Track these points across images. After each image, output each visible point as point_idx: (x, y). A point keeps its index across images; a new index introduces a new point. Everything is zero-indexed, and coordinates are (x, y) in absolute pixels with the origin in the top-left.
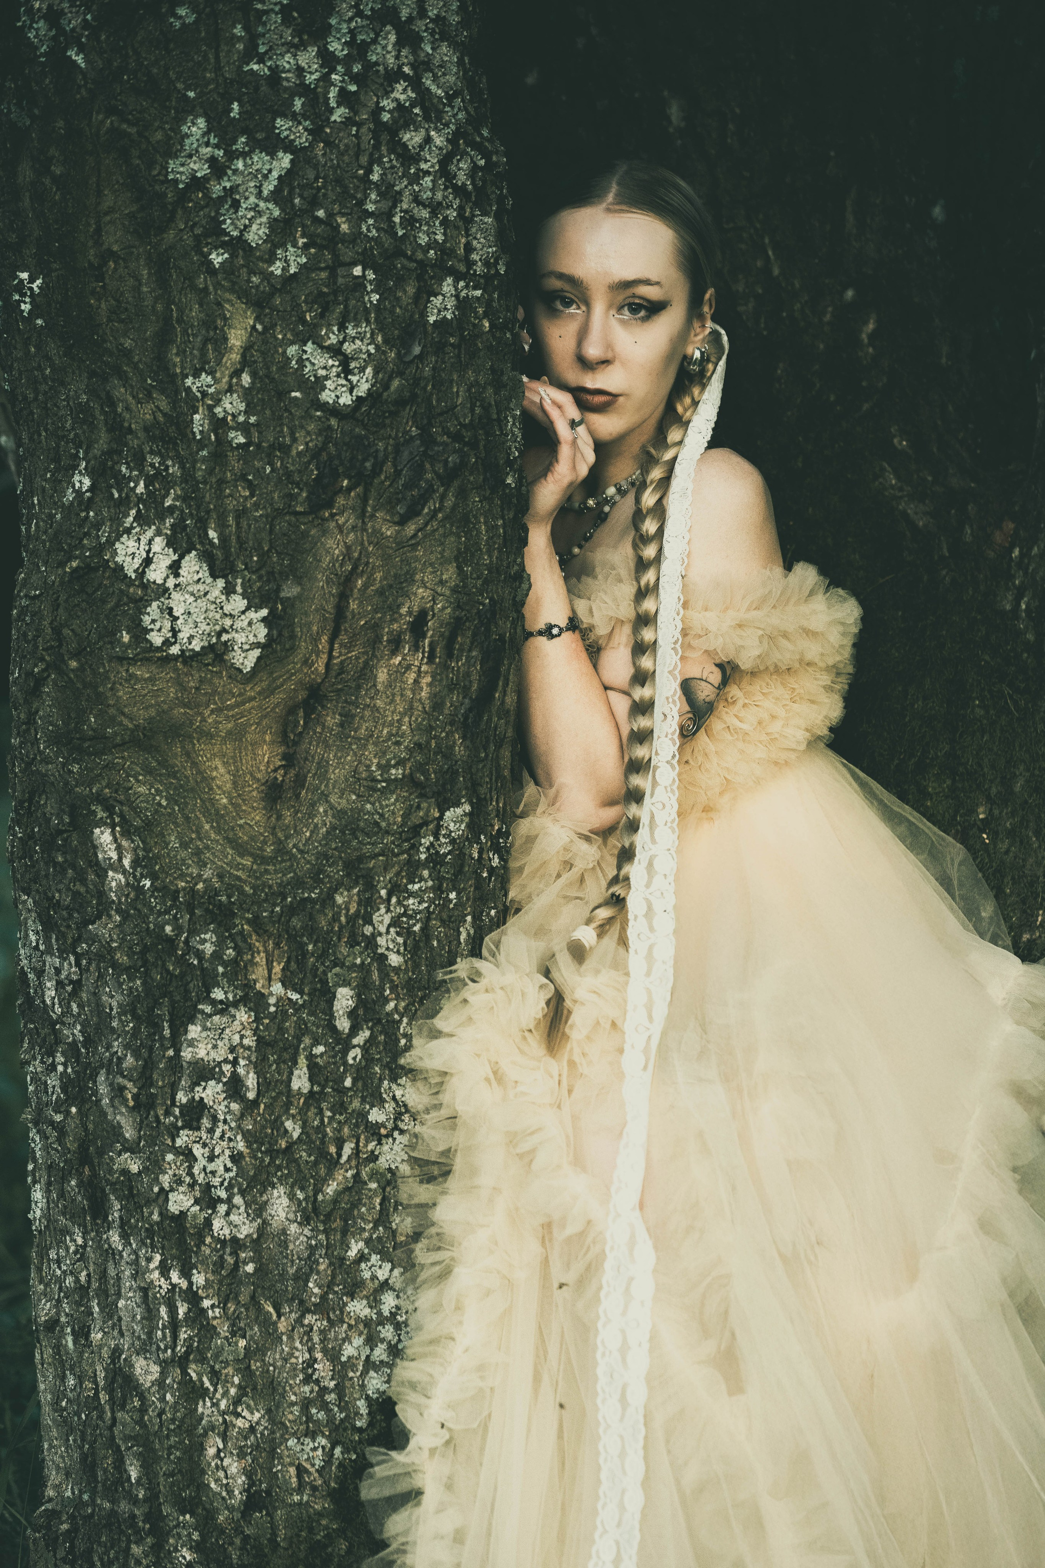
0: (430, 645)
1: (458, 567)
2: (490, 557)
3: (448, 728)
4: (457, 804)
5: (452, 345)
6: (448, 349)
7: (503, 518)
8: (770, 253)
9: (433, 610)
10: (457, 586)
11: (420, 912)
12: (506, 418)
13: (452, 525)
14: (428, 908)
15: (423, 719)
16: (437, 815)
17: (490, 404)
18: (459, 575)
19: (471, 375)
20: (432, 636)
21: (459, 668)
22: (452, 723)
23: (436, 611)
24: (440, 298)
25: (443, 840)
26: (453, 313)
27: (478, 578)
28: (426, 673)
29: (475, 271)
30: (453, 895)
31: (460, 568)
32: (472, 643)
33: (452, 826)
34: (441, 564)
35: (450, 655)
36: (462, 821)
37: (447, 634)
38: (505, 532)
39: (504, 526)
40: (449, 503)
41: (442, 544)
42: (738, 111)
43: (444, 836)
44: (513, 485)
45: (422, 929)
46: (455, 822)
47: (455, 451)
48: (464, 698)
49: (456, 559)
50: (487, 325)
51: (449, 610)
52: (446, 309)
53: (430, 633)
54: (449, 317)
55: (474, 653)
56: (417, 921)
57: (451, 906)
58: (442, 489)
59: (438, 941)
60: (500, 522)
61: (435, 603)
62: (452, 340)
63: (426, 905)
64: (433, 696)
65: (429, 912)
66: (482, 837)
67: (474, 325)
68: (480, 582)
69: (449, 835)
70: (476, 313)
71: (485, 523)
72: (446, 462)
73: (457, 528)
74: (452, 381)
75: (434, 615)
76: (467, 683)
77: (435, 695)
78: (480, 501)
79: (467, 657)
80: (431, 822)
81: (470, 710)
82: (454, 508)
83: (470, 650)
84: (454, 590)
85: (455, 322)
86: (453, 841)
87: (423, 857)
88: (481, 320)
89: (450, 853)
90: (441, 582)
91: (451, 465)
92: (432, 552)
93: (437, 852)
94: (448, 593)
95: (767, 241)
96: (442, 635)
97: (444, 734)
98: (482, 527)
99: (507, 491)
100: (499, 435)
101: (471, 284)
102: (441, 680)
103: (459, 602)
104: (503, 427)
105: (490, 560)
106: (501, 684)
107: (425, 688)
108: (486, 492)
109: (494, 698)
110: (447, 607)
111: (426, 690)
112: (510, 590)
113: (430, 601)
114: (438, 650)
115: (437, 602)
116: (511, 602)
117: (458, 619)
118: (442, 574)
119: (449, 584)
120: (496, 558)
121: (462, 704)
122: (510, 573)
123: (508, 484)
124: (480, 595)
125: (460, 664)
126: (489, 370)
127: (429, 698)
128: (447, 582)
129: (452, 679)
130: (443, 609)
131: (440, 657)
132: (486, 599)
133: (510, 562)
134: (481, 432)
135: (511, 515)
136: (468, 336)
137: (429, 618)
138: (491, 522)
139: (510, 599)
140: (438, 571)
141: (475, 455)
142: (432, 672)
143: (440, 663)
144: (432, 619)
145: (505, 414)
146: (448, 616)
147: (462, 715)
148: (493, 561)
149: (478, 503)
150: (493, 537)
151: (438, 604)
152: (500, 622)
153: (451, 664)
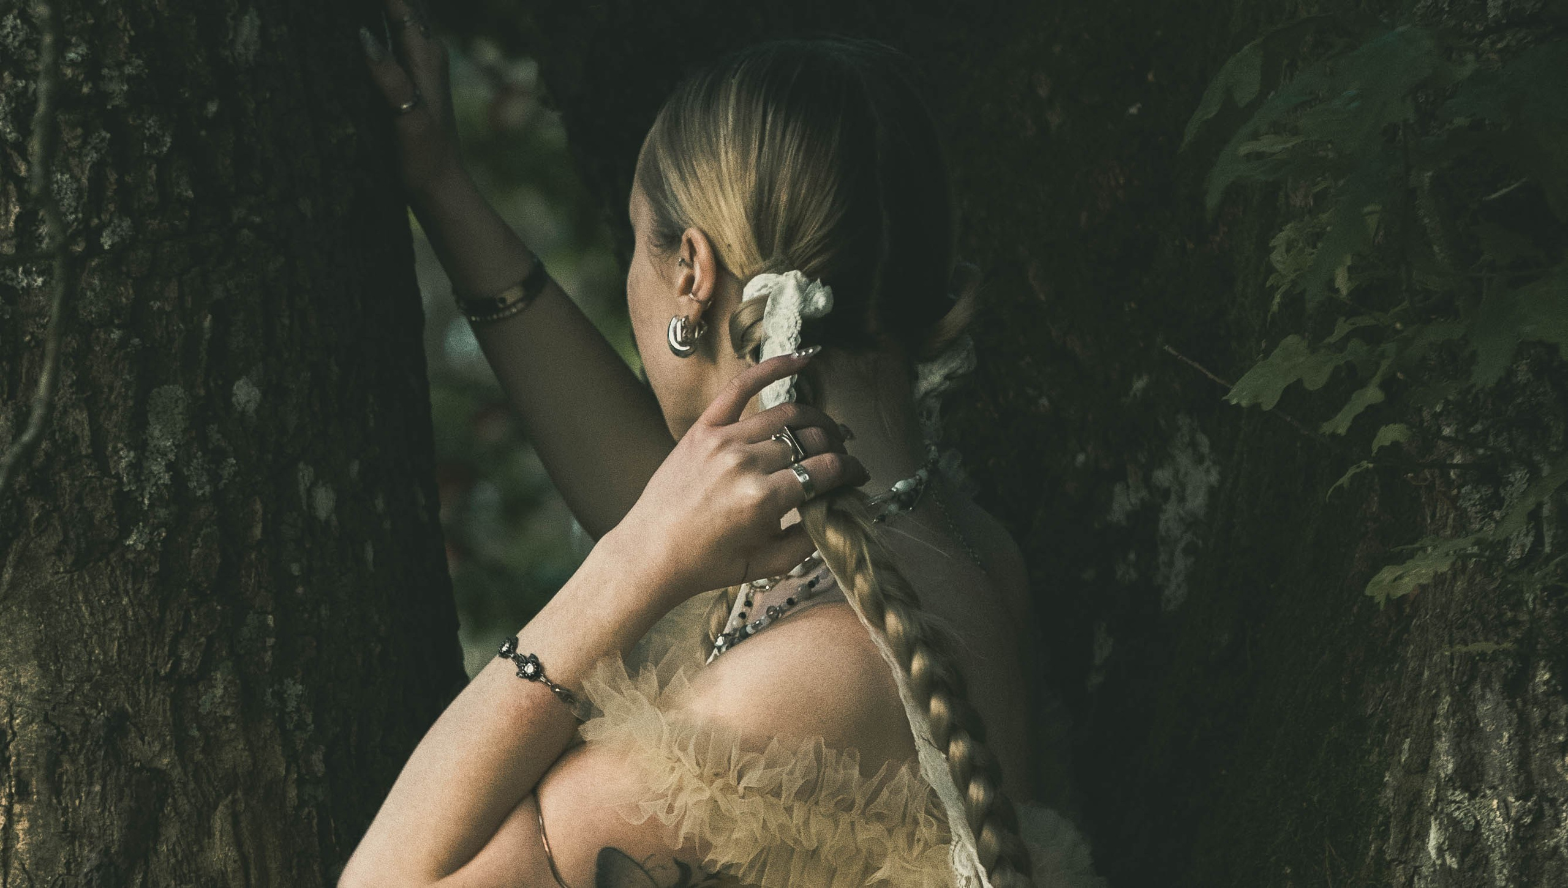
0: (17, 775)
1: (40, 666)
2: (105, 651)
7: (127, 592)
9: (11, 727)
10: (42, 692)
12: (116, 451)
13: (21, 609)
15: (23, 882)
17: (76, 436)
18: (44, 677)
20: (17, 763)
21: (75, 809)
23: (16, 728)
27: (82, 680)
28: (21, 815)
31: (43, 666)
32: (90, 774)
34: (16, 662)
35: (57, 791)
37: (42, 760)
38: (136, 614)
39: (132, 603)
40: (6, 577)
41: (10, 634)
44: (140, 547)
48: (90, 851)
49: (36, 653)
51: (34, 726)
53: (14, 758)
55: (98, 788)
60: (124, 600)
61: (12, 718)
64: (35, 848)
68: (86, 687)
71: (86, 600)
73: (30, 610)
75: (14, 734)
77: (39, 847)
78: (66, 572)
79: (88, 794)
81: (98, 868)
82: (13, 584)
83: (90, 783)
84: (38, 698)
90: (17, 687)
94: (28, 702)
96: (35, 760)
98: (80, 608)
99: (130, 556)
100: (91, 477)
101: (34, 269)
102: (45, 826)
103: (46, 714)
104: (112, 465)
105: (105, 654)
106: (172, 832)
107: (21, 836)
108: (70, 559)
109: (156, 852)
110: (31, 723)
111: (23, 840)
112: (162, 697)
113: (6, 715)
114: (34, 783)
115: (15, 715)
116: (168, 714)
117: (52, 739)
118: (19, 676)
119: (29, 690)
120: (120, 652)
121: (88, 860)
122: (156, 673)
123: (129, 545)
124: (86, 704)
125: (77, 802)
126: (71, 386)
127: (28, 851)
128: (26, 687)
129: (66, 823)
130: (24, 725)
131: (38, 793)
132: (102, 710)
133: (157, 657)
134: (63, 474)
135: (146, 589)
136: (30, 341)
137: (9, 738)
138: (99, 600)
139: (164, 711)
140: (13, 672)
141: (43, 507)
142: (29, 814)
143: (39, 801)
144: (12, 740)
145: (115, 447)
146: (34, 736)
147: (86, 875)
148: (112, 656)
149: (63, 575)
150: (106, 622)
151: (17, 718)
152: (139, 742)
153: (60, 803)
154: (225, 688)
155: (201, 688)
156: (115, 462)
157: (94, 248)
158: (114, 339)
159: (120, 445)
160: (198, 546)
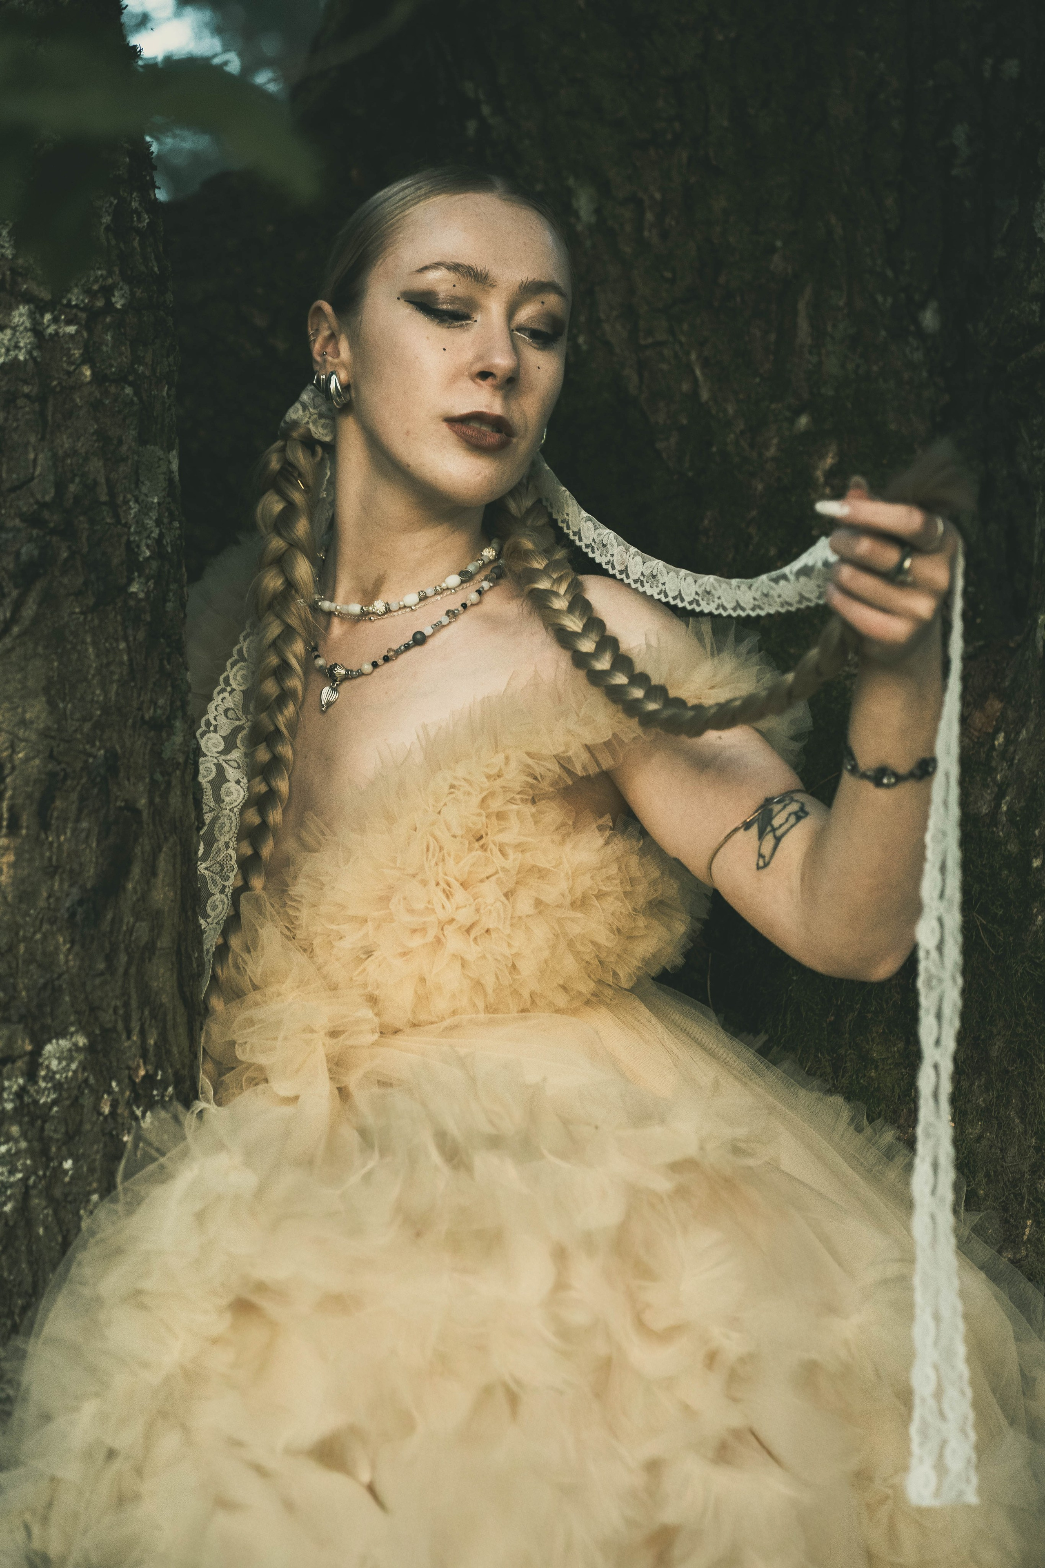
0: (11, 809)
1: (48, 702)
2: (105, 692)
3: (46, 927)
4: (62, 1034)
5: (27, 396)
6: (20, 402)
7: (126, 638)
8: (698, 372)
9: (11, 762)
10: (48, 728)
11: (11, 1185)
12: (126, 502)
13: (36, 644)
14: (25, 1179)
16: (29, 1048)
17: (96, 483)
18: (51, 713)
19: (65, 441)
20: (12, 798)
21: (60, 844)
22: (52, 922)
23: (17, 762)
24: (9, 332)
25: (43, 1084)
26: (29, 353)
27: (84, 719)
29: (70, 301)
30: (68, 1164)
31: (51, 703)
32: (80, 810)
33: (54, 1064)
34: (22, 697)
35: (45, 826)
36: (71, 1059)
37: (37, 795)
38: (130, 660)
39: (129, 650)
40: (29, 611)
41: (22, 669)
42: (658, 196)
43: (45, 1078)
44: (141, 595)
45: (15, 1210)
46: (60, 1060)
47: (30, 540)
48: (71, 886)
49: (46, 690)
50: (88, 373)
51: (37, 762)
52: (17, 347)
53: (9, 793)
54: (21, 358)
55: (85, 825)
56: (9, 1198)
57: (67, 1179)
58: (15, 593)
59: (46, 1228)
60: (122, 645)
61: (13, 751)
62: (26, 389)
63: (19, 1176)
64: (17, 882)
65: (27, 1187)
66: (114, 1084)
67: (69, 374)
68: (87, 727)
69: (52, 1078)
70: (69, 356)
71: (95, 643)
72: (18, 554)
73: (45, 648)
74: (28, 443)
75: (13, 768)
76: (76, 866)
77: (23, 881)
78: (82, 613)
79: (74, 830)
80: (20, 1057)
81: (80, 902)
82: (36, 620)
83: (78, 820)
84: (45, 734)
85: (31, 364)
86: (58, 1087)
87: (9, 1106)
88: (79, 366)
89: (55, 1102)
90: (23, 723)
91: (24, 557)
92: (8, 682)
93: (36, 1102)
94: (34, 737)
95: (693, 357)
96: (29, 796)
97: (38, 936)
98: (87, 650)
99: (132, 603)
100: (109, 524)
101: (63, 317)
102: (31, 860)
103: (52, 751)
104: (122, 514)
105: (106, 696)
106: (136, 870)
107: (5, 869)
108: (91, 601)
109: (124, 889)
110: (34, 758)
111: (7, 873)
112: (145, 740)
113: (7, 749)
114: (25, 818)
115: (18, 750)
116: (147, 757)
117: (52, 775)
118: (24, 712)
119: (35, 726)
120: (117, 694)
121: (68, 895)
122: (143, 717)
123: (132, 593)
124: (88, 743)
125: (62, 838)
126: (93, 434)
127: (12, 884)
128: (32, 722)
129: (50, 859)
130: (27, 760)
131: (28, 828)
132: (99, 749)
133: (142, 702)
134: (81, 518)
135: (141, 635)
136: (55, 386)
137: (7, 772)
138: (104, 643)
139: (144, 754)
140: (18, 707)
141: (69, 547)
142: (16, 848)
143: (28, 835)
144: (11, 773)
145: (125, 497)
146: (35, 770)
147: (68, 909)
148: (111, 698)
149: (78, 616)
150: (108, 664)
151: (19, 753)
152: (127, 783)
153: (47, 838)
154: (184, 736)
155: (164, 735)
156: (125, 511)
157: (109, 305)
158: (128, 395)
159: (129, 496)
160: (170, 601)
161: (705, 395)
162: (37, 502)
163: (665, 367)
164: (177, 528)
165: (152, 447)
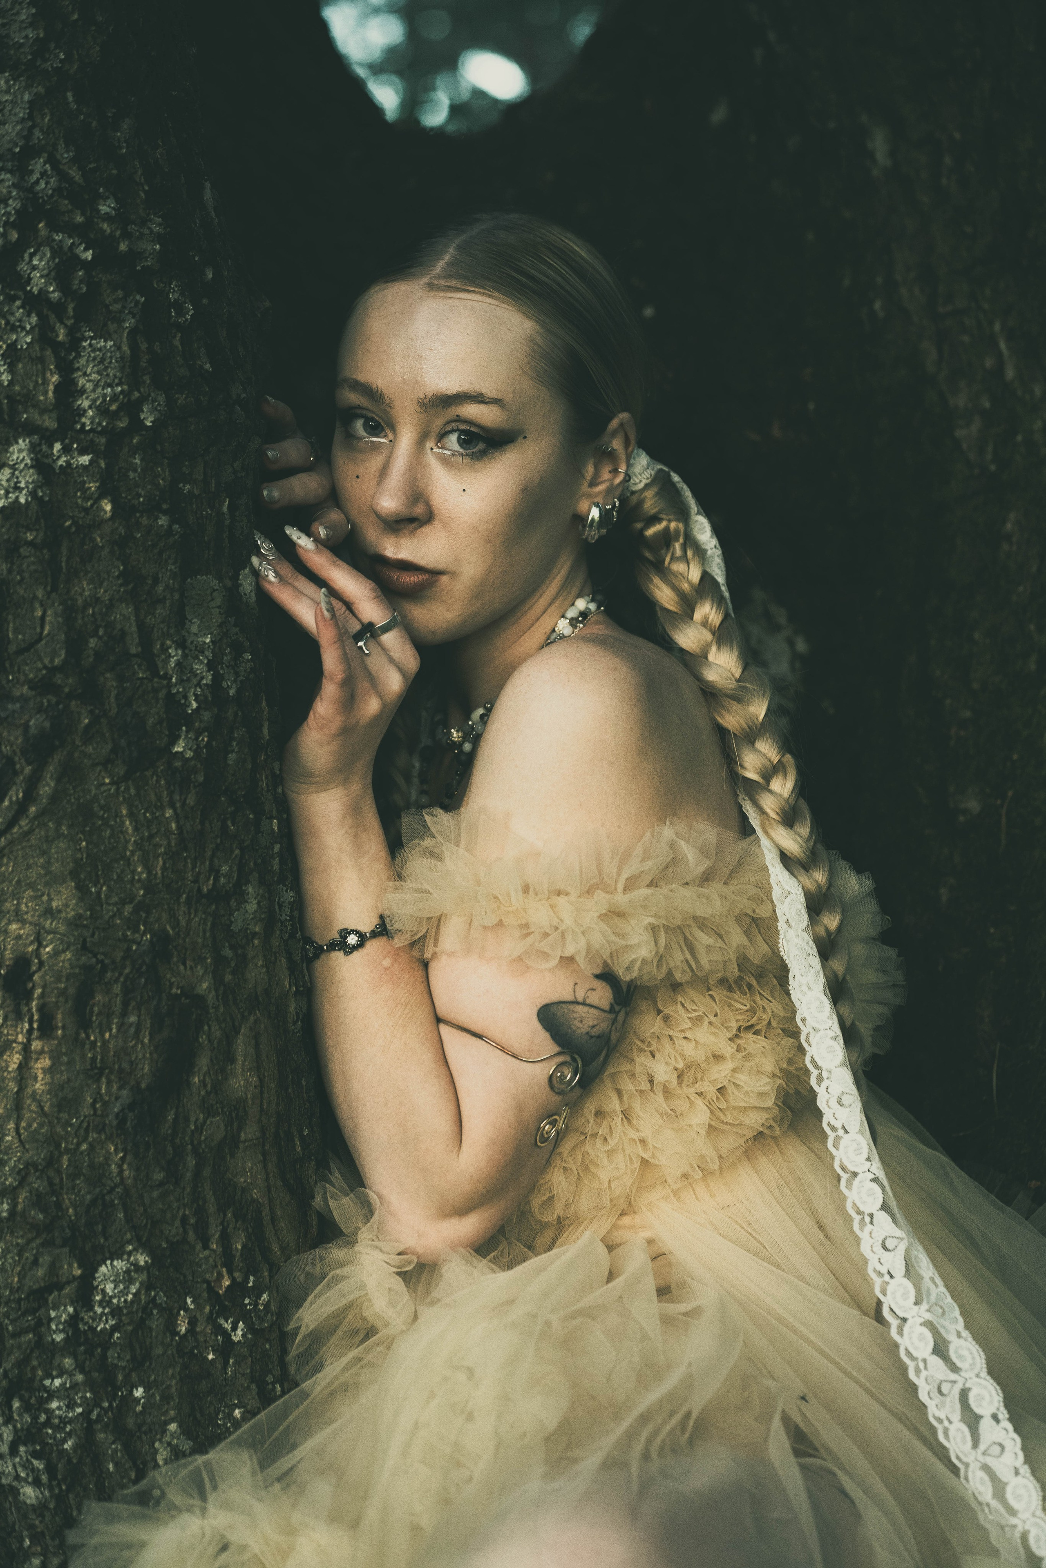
0: (41, 1009)
1: (78, 887)
2: (149, 869)
3: (93, 1136)
4: (117, 1254)
5: (31, 544)
6: (24, 551)
7: (172, 805)
8: (1003, 345)
9: (38, 955)
10: (79, 917)
11: (70, 1421)
12: (164, 649)
13: (59, 824)
14: (86, 1415)
15: (41, 1125)
16: (78, 1272)
17: (123, 633)
18: (81, 899)
19: (84, 588)
20: (42, 996)
21: (105, 1043)
22: (100, 1129)
23: (44, 958)
24: (7, 471)
25: (99, 1310)
26: (33, 494)
27: (123, 902)
28: (41, 1052)
29: (84, 425)
30: (139, 1392)
31: (82, 889)
32: (125, 1004)
33: (109, 1288)
34: (47, 884)
35: (84, 1024)
36: (131, 1281)
37: (72, 991)
38: (179, 827)
39: (176, 815)
40: (46, 790)
41: (44, 853)
43: (101, 1303)
44: (189, 754)
45: (75, 1448)
46: (116, 1283)
47: (40, 710)
48: (120, 1088)
49: (74, 874)
50: (108, 508)
51: (68, 955)
52: (17, 488)
53: (39, 991)
54: (22, 500)
55: (133, 1019)
56: (69, 1435)
57: (139, 1408)
58: (28, 770)
59: (116, 1465)
60: (169, 813)
61: (40, 945)
62: (30, 537)
63: (79, 1410)
64: (55, 1089)
65: (90, 1422)
66: (189, 1301)
67: (86, 510)
68: (128, 909)
69: (109, 1303)
70: (84, 490)
71: (131, 815)
72: (26, 727)
73: (70, 827)
74: (35, 597)
75: (41, 964)
76: (126, 1066)
77: (61, 1087)
78: (112, 783)
79: (120, 1027)
80: (68, 1283)
81: (131, 1107)
82: (54, 798)
83: (124, 1014)
84: (75, 923)
85: (34, 507)
86: (116, 1312)
87: (59, 1337)
88: (97, 501)
89: (114, 1329)
90: (49, 912)
91: (33, 731)
92: (29, 867)
93: (93, 1329)
94: (62, 928)
95: (997, 327)
96: (63, 992)
97: (84, 1147)
98: (123, 823)
99: (178, 764)
100: (142, 678)
101: (75, 446)
102: (71, 1063)
103: (85, 941)
104: (160, 665)
105: (149, 873)
106: (203, 1062)
107: (40, 1076)
108: (121, 770)
109: (189, 1084)
110: (64, 951)
111: (43, 1079)
112: (204, 916)
113: (32, 943)
114: (59, 1016)
115: (45, 943)
116: (208, 934)
117: (87, 968)
118: (50, 900)
119: (63, 915)
120: (164, 868)
121: (117, 1098)
122: (199, 890)
123: (177, 752)
124: (129, 928)
125: (107, 1035)
126: (118, 577)
127: (49, 1092)
128: (59, 911)
129: (94, 1059)
130: (56, 953)
131: (64, 1028)
132: (144, 934)
133: (199, 873)
134: (108, 675)
135: (191, 800)
136: (70, 527)
137: (34, 968)
138: (144, 814)
139: (204, 932)
140: (43, 894)
141: (91, 712)
142: (51, 1051)
143: (64, 1036)
144: (39, 969)
145: (162, 645)
146: (67, 965)
147: (117, 1115)
148: (157, 873)
149: (109, 787)
150: (151, 837)
151: (47, 946)
152: (182, 968)
153: (88, 1037)
154: (259, 903)
155: (233, 903)
156: (163, 660)
157: (136, 424)
158: (162, 526)
159: (168, 642)
160: (233, 751)
161: (1010, 373)
162: (45, 667)
163: (966, 339)
164: (248, 661)
165: (204, 577)
